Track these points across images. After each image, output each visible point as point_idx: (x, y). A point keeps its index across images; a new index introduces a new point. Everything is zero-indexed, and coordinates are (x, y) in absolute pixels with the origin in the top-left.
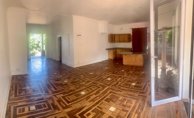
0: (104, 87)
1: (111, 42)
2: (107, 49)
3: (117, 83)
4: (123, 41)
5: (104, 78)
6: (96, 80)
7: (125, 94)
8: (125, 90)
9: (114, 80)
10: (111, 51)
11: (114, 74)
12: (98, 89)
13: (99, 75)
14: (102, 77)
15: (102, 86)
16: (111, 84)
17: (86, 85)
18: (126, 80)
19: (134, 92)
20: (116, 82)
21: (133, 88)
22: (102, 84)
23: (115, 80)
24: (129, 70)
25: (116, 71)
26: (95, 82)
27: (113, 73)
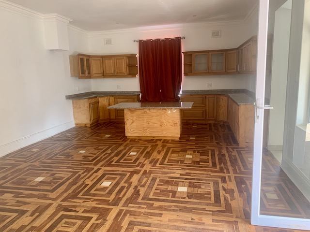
0: (103, 214)
1: (80, 78)
2: (69, 97)
3: (137, 193)
4: (116, 75)
5: (89, 182)
6: (65, 195)
7: (175, 221)
8: (170, 210)
9: (122, 184)
10: (82, 101)
11: (113, 166)
12: (89, 226)
13: (68, 179)
14: (80, 182)
15: (93, 210)
16: (120, 199)
17: (37, 224)
18: (154, 179)
19: (198, 214)
20: (131, 191)
21: (187, 199)
22: (94, 204)
23: (126, 185)
24: (148, 150)
25: (116, 159)
26: (65, 204)
27: (109, 164)
